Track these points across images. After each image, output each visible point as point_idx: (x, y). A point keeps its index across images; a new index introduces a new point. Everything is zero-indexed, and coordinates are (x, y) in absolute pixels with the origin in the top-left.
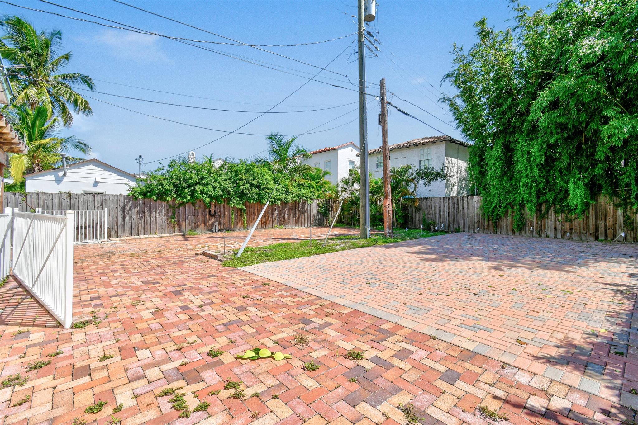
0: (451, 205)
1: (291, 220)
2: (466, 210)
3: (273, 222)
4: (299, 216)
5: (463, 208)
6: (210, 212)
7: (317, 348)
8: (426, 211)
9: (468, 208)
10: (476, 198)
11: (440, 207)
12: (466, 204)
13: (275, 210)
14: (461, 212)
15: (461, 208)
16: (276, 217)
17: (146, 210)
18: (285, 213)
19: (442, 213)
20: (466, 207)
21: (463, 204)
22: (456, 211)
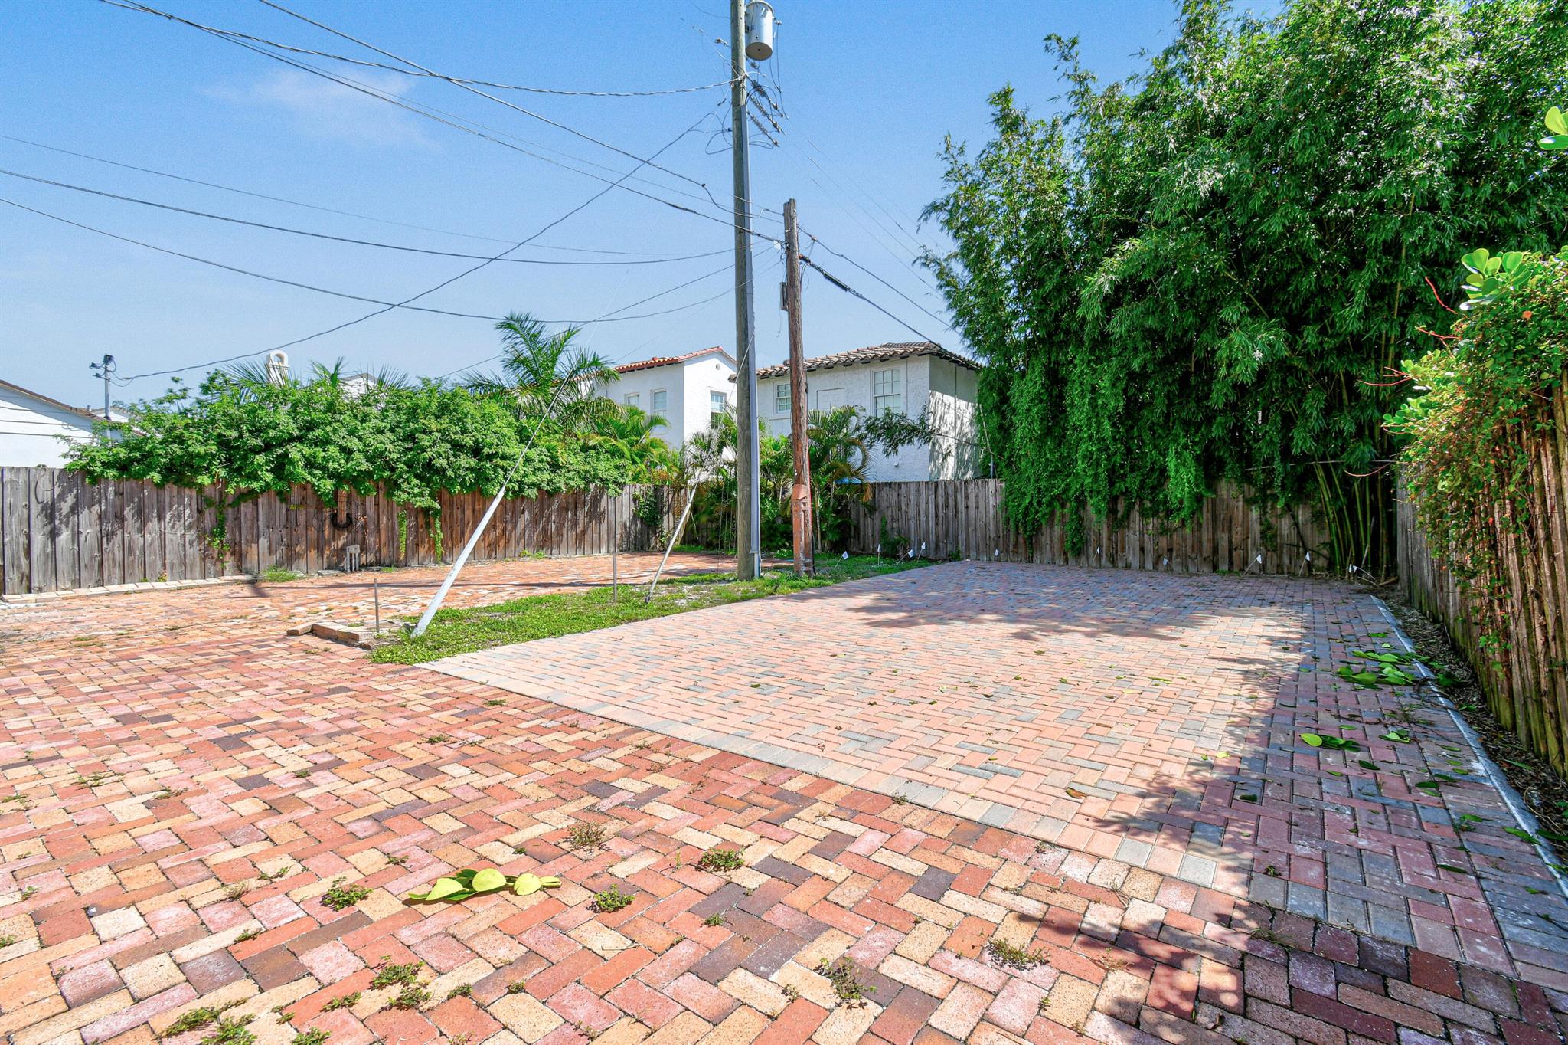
0: (941, 501)
1: (565, 536)
2: (972, 511)
3: (517, 543)
4: (586, 527)
5: (967, 507)
6: (334, 517)
7: (626, 851)
8: (888, 513)
9: (977, 507)
10: (992, 483)
11: (918, 505)
12: (972, 496)
13: (523, 512)
14: (962, 515)
15: (961, 507)
16: (524, 529)
17: (128, 512)
18: (548, 521)
19: (923, 518)
20: (972, 505)
21: (967, 497)
22: (951, 514)
